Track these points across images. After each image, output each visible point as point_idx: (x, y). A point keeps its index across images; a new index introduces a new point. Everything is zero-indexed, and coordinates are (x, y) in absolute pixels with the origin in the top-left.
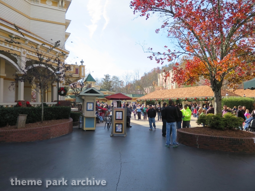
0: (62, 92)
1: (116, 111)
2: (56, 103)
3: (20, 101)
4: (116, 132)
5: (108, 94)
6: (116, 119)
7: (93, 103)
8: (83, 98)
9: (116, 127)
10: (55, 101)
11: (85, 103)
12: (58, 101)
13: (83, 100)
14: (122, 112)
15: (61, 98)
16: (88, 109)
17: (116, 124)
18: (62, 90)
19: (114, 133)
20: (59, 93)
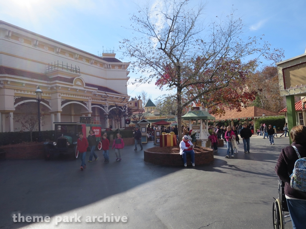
0: (128, 122)
1: (156, 132)
2: (124, 129)
3: (107, 128)
4: (157, 143)
5: (168, 118)
6: (157, 136)
7: (145, 128)
8: (139, 125)
9: (157, 140)
10: (123, 128)
11: (141, 128)
12: (125, 127)
13: (140, 126)
14: (159, 132)
15: (127, 126)
16: (143, 131)
17: (157, 138)
18: (128, 121)
19: (156, 143)
20: (126, 123)
